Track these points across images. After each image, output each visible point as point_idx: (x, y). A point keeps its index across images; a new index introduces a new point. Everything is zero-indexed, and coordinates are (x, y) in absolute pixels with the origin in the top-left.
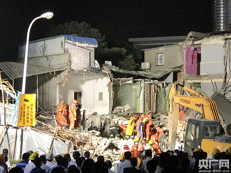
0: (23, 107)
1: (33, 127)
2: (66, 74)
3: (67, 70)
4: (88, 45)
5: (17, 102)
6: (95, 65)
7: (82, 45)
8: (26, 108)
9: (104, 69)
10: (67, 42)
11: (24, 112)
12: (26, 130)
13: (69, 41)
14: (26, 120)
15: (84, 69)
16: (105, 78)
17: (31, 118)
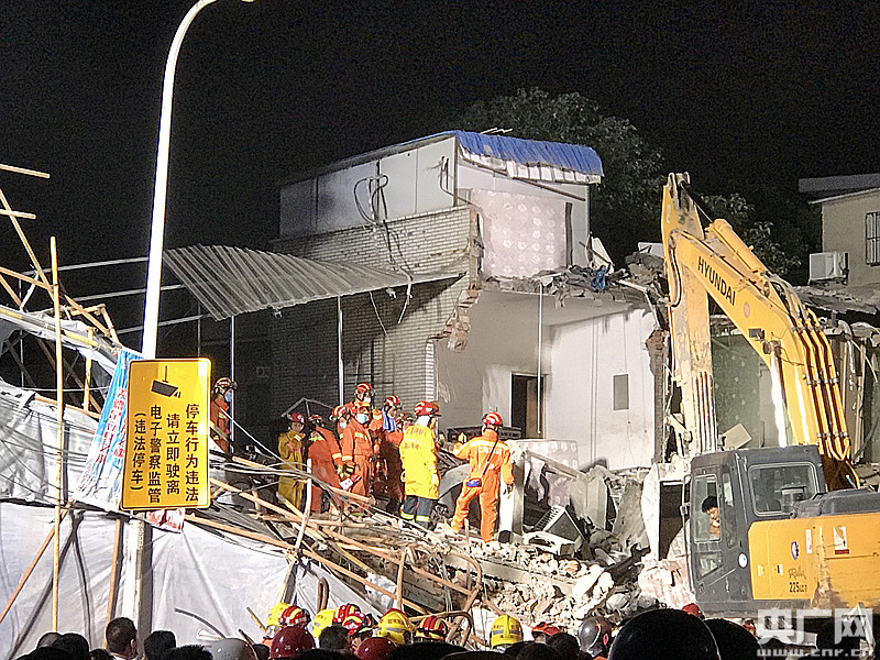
0: (149, 420)
1: (199, 513)
2: (464, 297)
3: (466, 279)
4: (559, 175)
5: (116, 394)
6: (591, 260)
7: (534, 173)
8: (164, 422)
9: (630, 276)
10: (465, 160)
11: (156, 444)
12: (163, 526)
13: (475, 158)
14: (164, 479)
15: (540, 274)
16: (637, 311)
17: (191, 469)
